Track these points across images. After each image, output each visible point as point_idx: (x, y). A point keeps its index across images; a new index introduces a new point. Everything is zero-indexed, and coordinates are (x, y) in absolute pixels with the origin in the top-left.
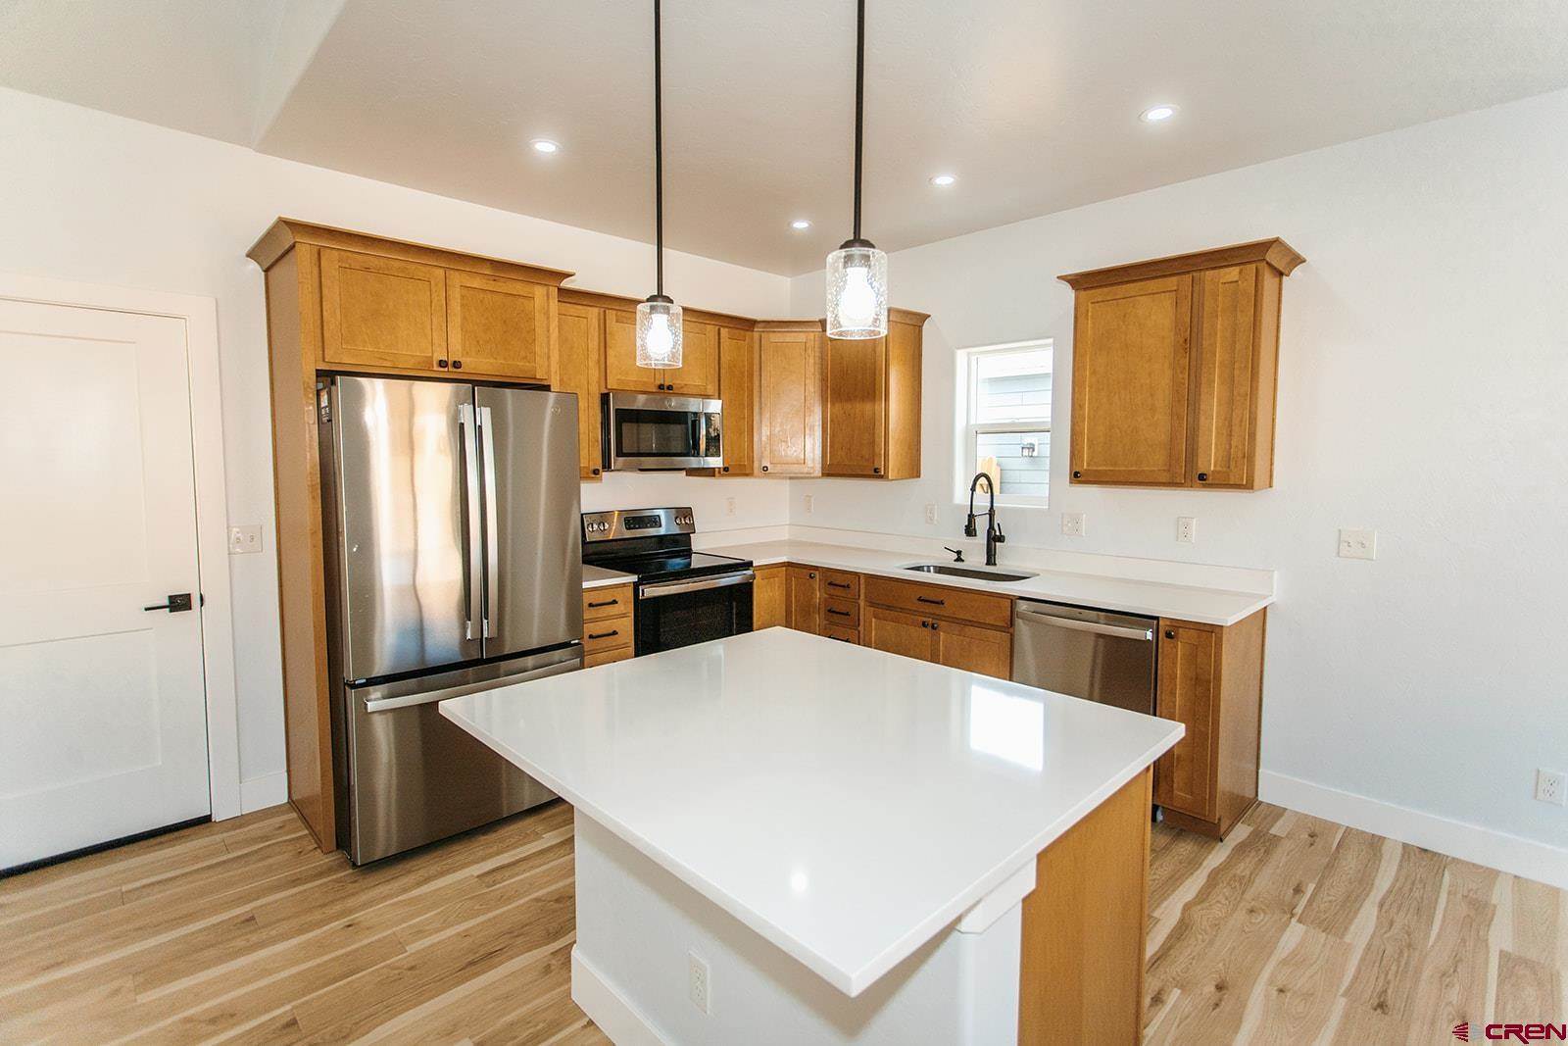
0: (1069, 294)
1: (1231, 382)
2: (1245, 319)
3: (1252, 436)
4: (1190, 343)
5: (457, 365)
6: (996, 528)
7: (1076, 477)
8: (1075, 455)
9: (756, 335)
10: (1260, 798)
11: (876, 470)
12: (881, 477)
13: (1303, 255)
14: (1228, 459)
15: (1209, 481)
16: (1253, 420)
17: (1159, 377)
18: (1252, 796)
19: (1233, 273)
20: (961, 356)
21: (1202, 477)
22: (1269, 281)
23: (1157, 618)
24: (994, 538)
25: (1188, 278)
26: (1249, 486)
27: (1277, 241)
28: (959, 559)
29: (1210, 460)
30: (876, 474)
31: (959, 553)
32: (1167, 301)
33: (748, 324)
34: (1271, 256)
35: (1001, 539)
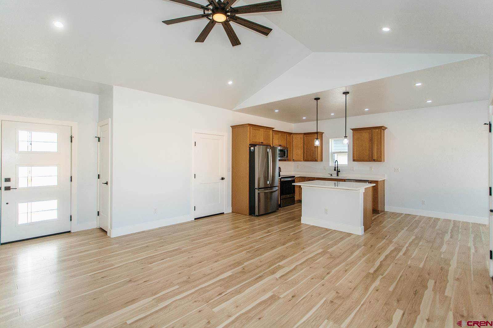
0: (352, 131)
1: (378, 146)
2: (379, 137)
3: (381, 154)
4: (371, 140)
5: (263, 143)
6: (339, 170)
7: (354, 160)
8: (353, 157)
9: (292, 135)
10: (385, 210)
11: (316, 160)
12: (317, 161)
13: (387, 127)
14: (378, 157)
15: (375, 160)
16: (381, 152)
17: (367, 144)
18: (384, 210)
19: (377, 130)
20: (330, 140)
21: (374, 160)
22: (382, 131)
23: (369, 181)
24: (338, 172)
25: (371, 130)
26: (381, 161)
27: (383, 126)
28: (331, 176)
29: (375, 158)
30: (316, 161)
31: (331, 174)
32: (368, 134)
33: (290, 134)
34: (383, 128)
35: (339, 172)
